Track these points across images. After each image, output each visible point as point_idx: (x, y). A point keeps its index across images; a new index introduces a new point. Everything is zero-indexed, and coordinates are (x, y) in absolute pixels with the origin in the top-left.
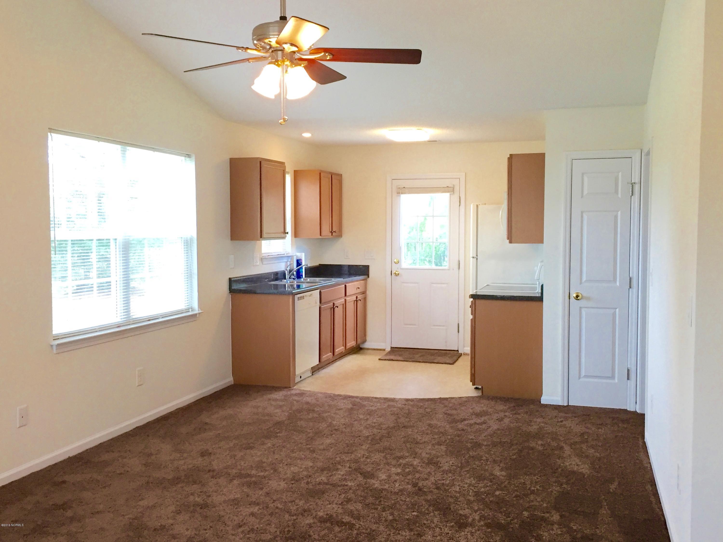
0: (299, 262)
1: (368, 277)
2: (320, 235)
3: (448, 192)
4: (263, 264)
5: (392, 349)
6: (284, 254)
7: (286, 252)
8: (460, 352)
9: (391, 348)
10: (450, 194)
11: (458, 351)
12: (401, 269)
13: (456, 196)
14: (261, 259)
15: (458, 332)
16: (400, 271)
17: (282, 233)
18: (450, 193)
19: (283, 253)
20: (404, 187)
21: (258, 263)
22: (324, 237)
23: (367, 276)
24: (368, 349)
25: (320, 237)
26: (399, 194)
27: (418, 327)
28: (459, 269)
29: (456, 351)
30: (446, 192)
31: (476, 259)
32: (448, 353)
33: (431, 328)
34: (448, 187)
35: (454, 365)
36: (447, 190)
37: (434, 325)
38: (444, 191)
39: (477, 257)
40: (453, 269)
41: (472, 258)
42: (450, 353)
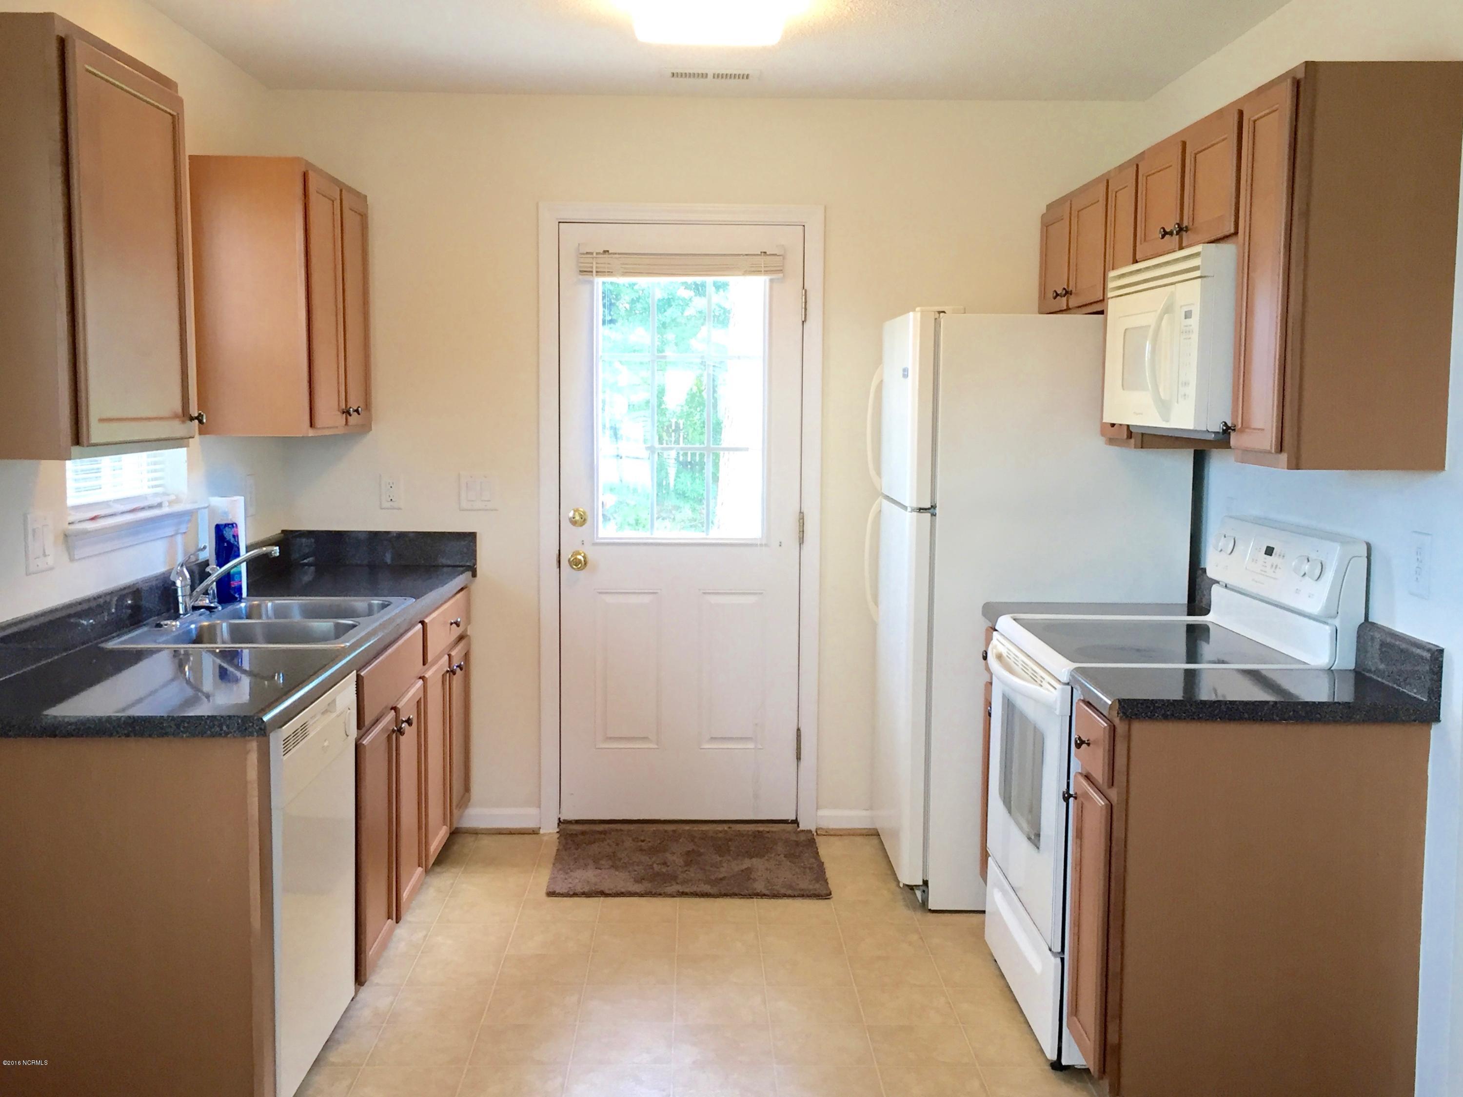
0: (228, 534)
1: (474, 575)
2: (311, 425)
3: (766, 272)
4: (72, 559)
5: (562, 826)
6: (160, 505)
7: (165, 494)
8: (802, 827)
9: (560, 822)
10: (771, 281)
11: (795, 822)
12: (595, 544)
13: (792, 288)
14: (66, 536)
15: (799, 758)
16: (591, 553)
17: (176, 416)
18: (774, 276)
19: (155, 501)
20: (606, 252)
21: (50, 560)
22: (327, 432)
23: (469, 574)
24: (475, 833)
25: (311, 433)
26: (587, 277)
27: (656, 747)
28: (801, 541)
29: (789, 823)
30: (759, 271)
31: (929, 515)
32: (769, 835)
33: (702, 747)
34: (765, 253)
35: (832, 897)
36: (763, 266)
37: (713, 739)
38: (753, 269)
39: (933, 507)
40: (780, 543)
41: (913, 513)
42: (772, 832)
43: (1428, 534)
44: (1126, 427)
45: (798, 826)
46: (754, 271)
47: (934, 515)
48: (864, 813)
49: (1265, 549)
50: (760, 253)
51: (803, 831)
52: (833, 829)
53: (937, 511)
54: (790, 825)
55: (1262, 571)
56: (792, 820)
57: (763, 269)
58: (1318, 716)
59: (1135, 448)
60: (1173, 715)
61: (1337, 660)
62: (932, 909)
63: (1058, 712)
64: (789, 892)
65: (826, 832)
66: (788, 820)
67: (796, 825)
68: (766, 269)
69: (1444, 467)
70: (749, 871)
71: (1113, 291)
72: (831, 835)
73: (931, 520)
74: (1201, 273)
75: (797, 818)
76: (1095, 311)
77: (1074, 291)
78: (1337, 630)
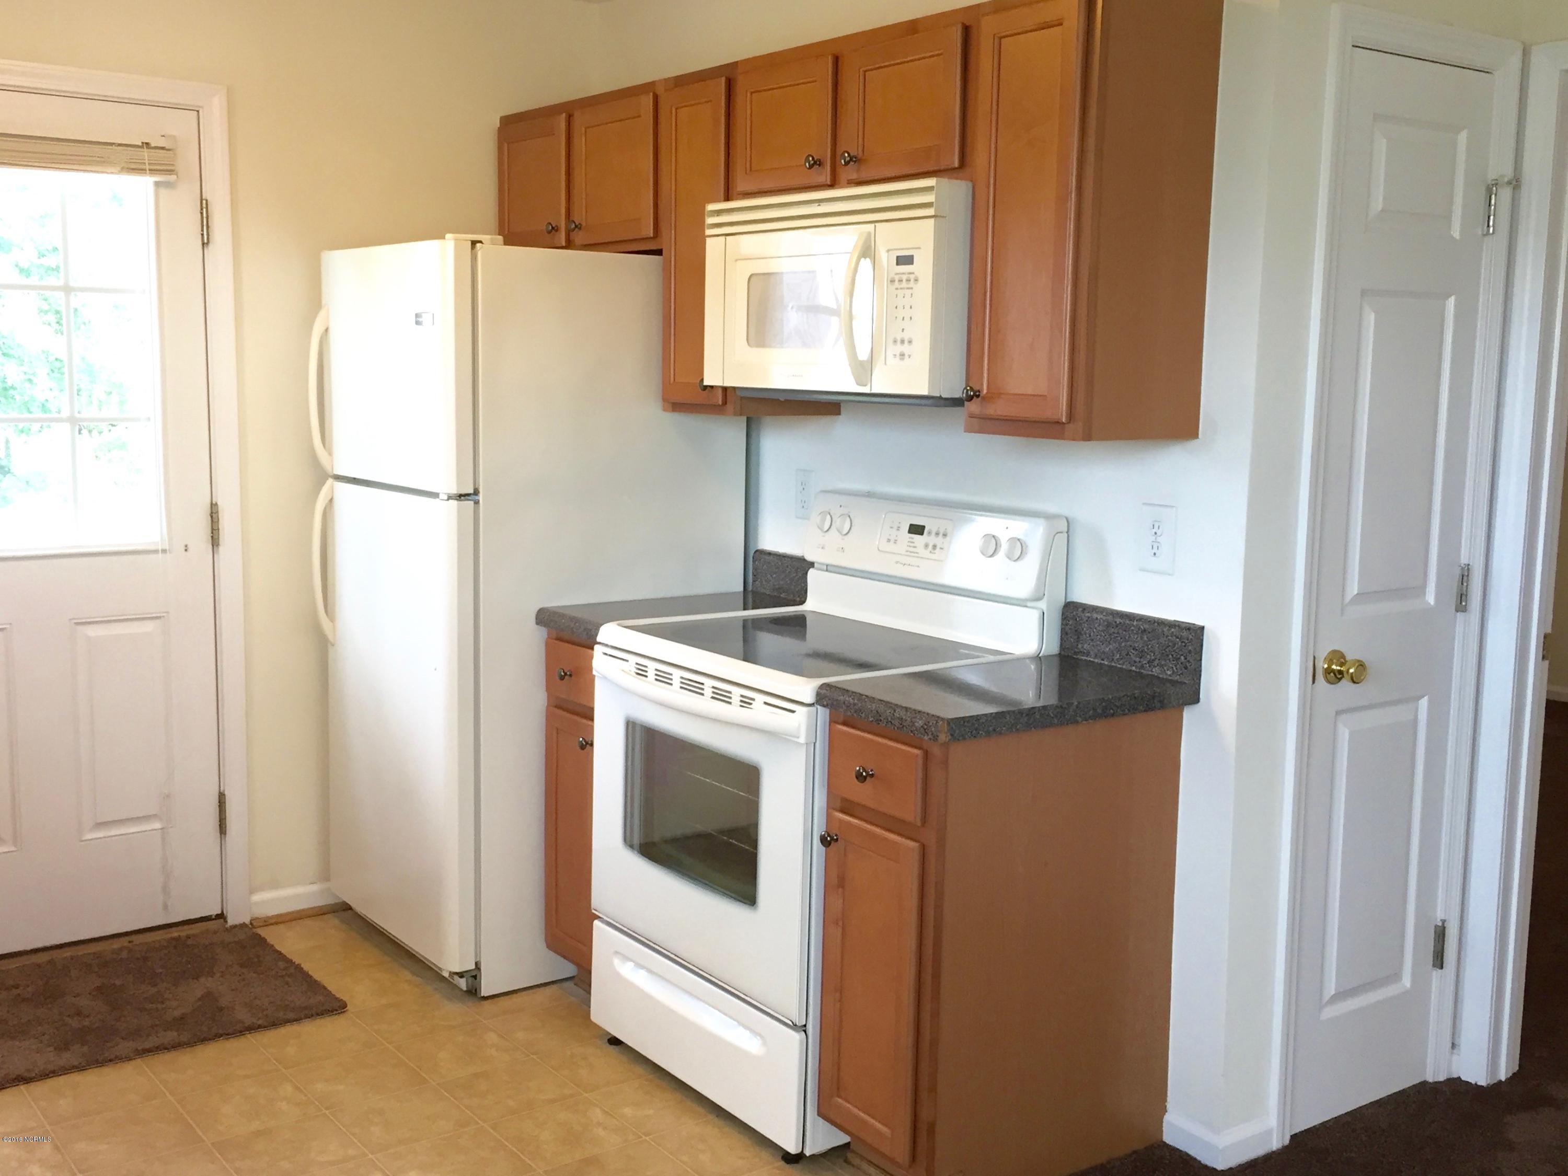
3: (153, 171)
8: (232, 921)
10: (157, 184)
11: (221, 916)
13: (186, 196)
15: (223, 830)
18: (161, 178)
27: (13, 849)
28: (215, 541)
29: (213, 919)
30: (142, 170)
31: (472, 503)
32: (189, 942)
33: (83, 839)
34: (147, 144)
35: (347, 1010)
36: (147, 161)
37: (100, 825)
38: (133, 166)
39: (476, 492)
40: (186, 546)
41: (450, 501)
42: (194, 935)
43: (1173, 507)
44: (720, 391)
45: (226, 922)
46: (133, 169)
47: (477, 502)
48: (315, 888)
49: (908, 528)
50: (140, 144)
51: (235, 927)
52: (273, 917)
53: (481, 497)
54: (214, 922)
55: (907, 551)
56: (217, 915)
57: (147, 167)
58: (1112, 711)
59: (735, 415)
60: (994, 730)
61: (1044, 646)
62: (486, 995)
63: (802, 740)
64: (291, 1015)
65: (265, 921)
66: (211, 916)
67: (222, 920)
68: (152, 167)
69: (1198, 434)
70: (209, 996)
71: (712, 228)
72: (272, 924)
73: (474, 509)
74: (935, 211)
75: (222, 912)
76: (636, 250)
77: (584, 224)
78: (1043, 613)
